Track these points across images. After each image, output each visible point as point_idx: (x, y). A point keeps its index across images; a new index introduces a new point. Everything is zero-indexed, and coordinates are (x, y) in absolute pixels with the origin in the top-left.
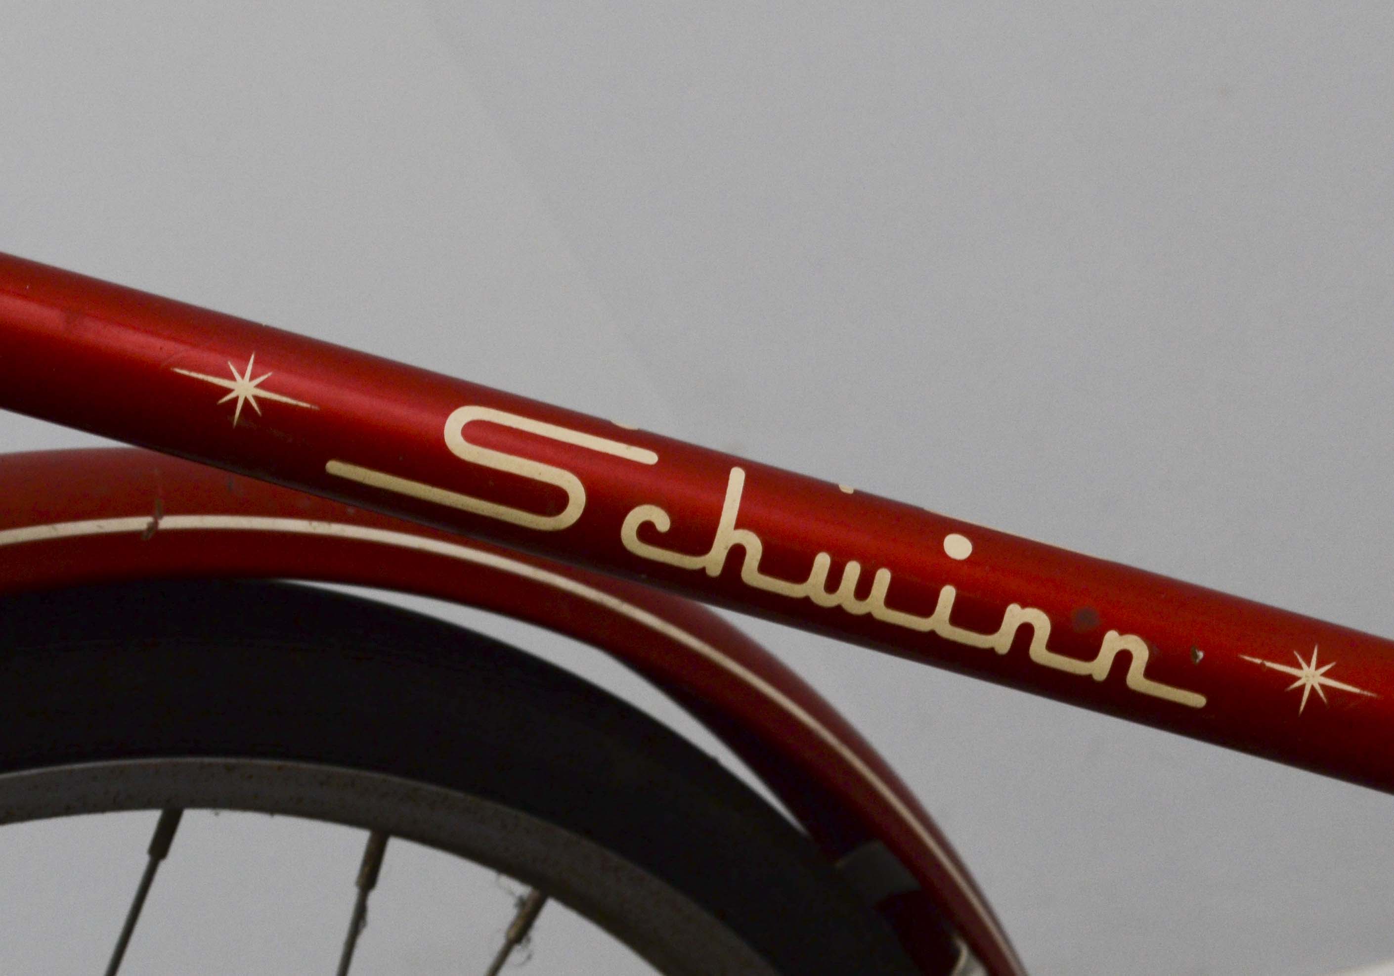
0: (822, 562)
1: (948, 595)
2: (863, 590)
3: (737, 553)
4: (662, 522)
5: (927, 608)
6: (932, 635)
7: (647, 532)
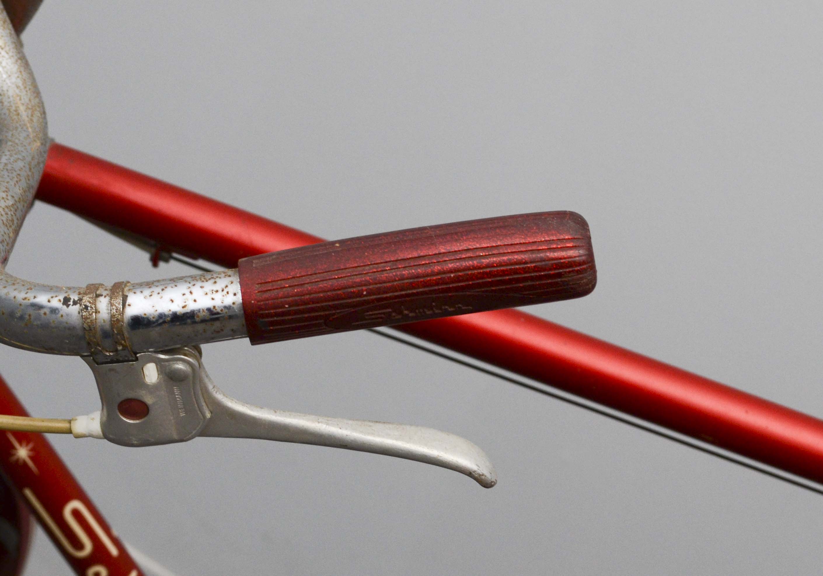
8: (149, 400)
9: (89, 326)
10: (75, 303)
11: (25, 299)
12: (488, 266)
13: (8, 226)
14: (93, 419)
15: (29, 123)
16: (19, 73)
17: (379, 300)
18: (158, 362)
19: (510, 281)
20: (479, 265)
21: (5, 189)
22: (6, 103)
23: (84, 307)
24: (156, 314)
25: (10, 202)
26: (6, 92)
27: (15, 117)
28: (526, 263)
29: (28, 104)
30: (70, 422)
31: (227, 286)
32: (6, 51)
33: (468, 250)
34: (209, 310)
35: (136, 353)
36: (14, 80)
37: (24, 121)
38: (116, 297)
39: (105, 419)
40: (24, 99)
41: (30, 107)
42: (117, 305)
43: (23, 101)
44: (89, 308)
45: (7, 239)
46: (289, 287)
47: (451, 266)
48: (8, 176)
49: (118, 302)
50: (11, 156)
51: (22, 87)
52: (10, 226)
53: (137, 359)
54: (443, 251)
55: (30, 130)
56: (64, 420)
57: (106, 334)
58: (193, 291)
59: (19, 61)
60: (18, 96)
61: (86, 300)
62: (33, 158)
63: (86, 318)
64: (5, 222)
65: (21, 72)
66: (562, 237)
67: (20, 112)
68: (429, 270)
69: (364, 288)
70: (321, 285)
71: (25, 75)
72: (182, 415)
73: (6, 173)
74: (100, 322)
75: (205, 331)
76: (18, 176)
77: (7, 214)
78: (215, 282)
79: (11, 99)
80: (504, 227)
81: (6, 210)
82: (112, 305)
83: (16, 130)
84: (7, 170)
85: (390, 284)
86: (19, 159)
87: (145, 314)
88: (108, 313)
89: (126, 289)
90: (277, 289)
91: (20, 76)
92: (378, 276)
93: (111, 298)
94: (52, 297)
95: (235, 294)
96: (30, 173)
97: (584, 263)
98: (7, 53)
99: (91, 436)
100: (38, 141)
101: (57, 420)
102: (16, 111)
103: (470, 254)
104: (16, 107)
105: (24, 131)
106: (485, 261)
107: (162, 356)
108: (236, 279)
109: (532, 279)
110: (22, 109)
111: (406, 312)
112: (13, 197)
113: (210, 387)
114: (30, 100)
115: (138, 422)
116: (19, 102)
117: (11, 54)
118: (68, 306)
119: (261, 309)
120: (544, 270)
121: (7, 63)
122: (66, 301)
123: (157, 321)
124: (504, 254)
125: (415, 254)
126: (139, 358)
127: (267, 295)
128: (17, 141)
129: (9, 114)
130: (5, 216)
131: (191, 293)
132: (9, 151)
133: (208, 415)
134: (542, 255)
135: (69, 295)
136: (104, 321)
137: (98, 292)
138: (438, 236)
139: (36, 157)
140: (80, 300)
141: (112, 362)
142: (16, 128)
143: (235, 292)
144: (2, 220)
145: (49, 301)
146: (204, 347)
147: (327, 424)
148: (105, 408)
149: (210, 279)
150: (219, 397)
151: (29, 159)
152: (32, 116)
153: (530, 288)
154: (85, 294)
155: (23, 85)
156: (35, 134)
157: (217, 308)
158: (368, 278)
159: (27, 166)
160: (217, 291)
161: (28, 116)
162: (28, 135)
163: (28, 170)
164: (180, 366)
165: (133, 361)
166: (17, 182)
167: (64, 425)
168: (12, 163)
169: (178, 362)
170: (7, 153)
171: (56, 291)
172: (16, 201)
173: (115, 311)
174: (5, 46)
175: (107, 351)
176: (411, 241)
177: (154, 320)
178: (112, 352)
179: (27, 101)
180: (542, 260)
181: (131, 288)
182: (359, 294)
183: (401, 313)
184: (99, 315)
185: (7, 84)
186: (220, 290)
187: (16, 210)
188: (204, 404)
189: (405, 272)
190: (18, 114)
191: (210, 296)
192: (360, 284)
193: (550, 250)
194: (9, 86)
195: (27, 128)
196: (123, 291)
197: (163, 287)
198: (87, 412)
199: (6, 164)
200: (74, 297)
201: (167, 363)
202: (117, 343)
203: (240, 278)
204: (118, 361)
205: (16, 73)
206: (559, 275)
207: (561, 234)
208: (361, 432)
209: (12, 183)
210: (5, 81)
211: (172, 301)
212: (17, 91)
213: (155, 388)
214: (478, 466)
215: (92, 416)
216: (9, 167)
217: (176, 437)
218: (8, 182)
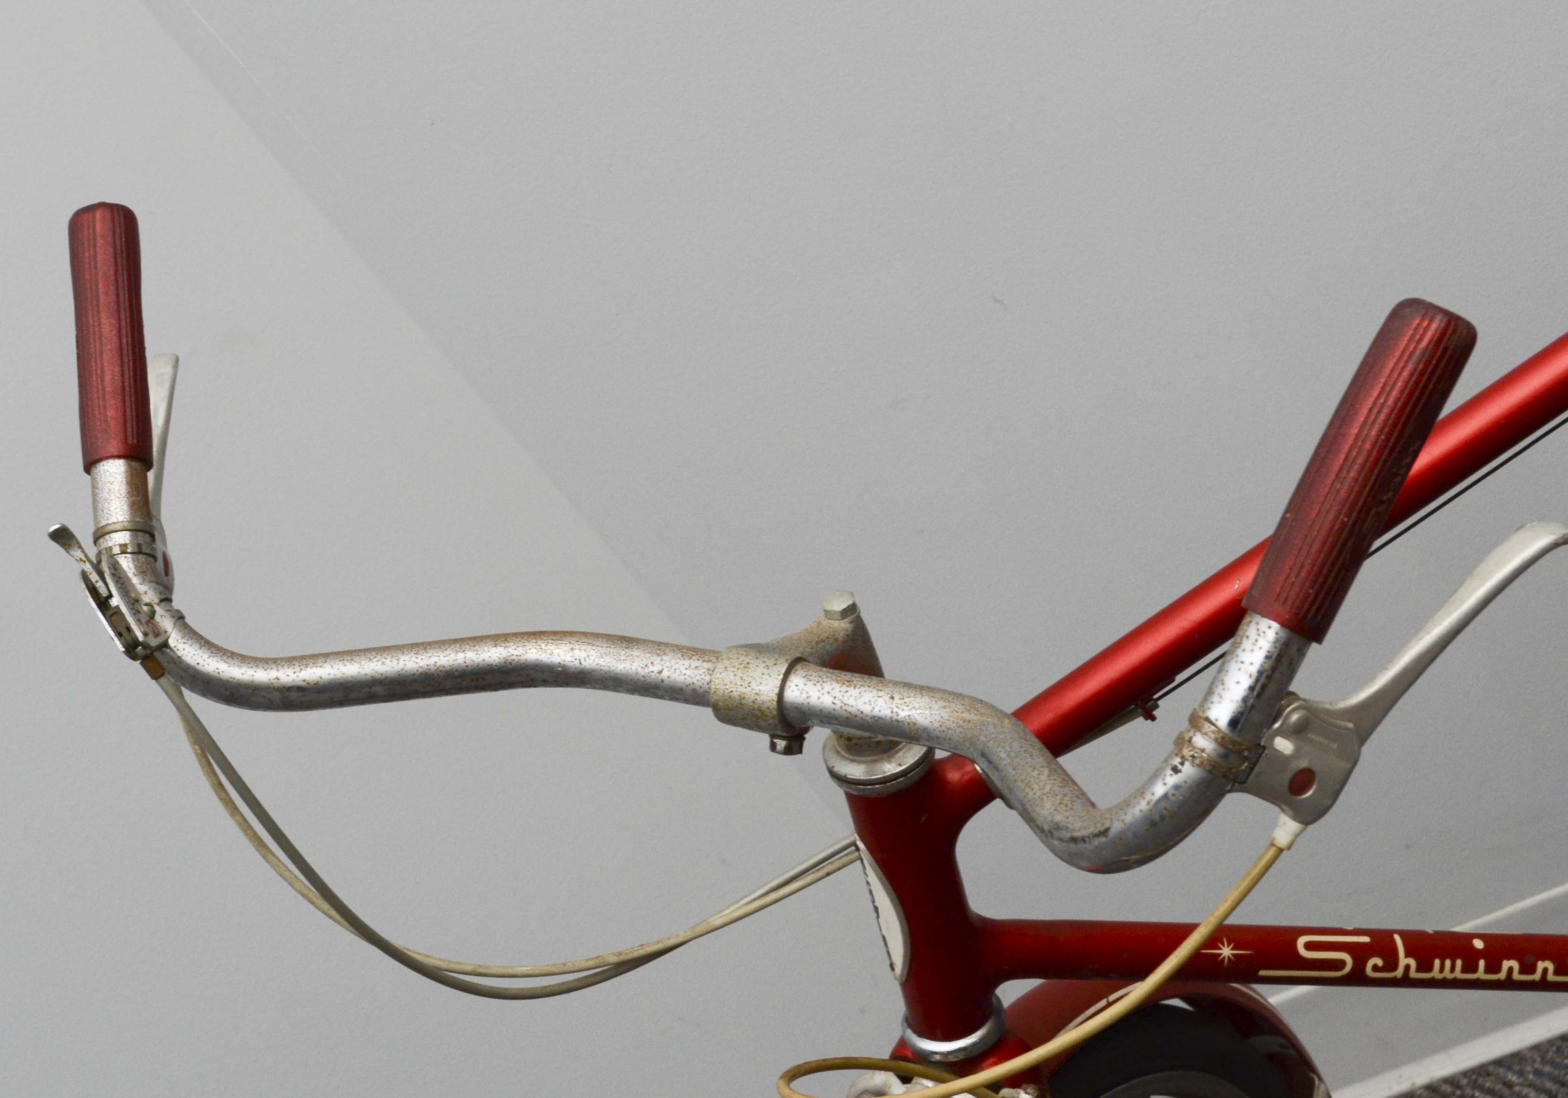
0: (1437, 962)
1: (1482, 963)
2: (1453, 969)
3: (1407, 967)
4: (1379, 962)
5: (1475, 970)
6: (1478, 980)
7: (1375, 968)
8: (1304, 764)
9: (1211, 765)
10: (1182, 764)
11: (1148, 803)
12: (1396, 403)
13: (1067, 785)
14: (1284, 824)
15: (983, 717)
16: (933, 699)
17: (1360, 511)
18: (1280, 732)
19: (1422, 394)
20: (1389, 409)
21: (1032, 769)
22: (952, 726)
23: (1191, 758)
24: (1240, 703)
25: (1046, 771)
26: (942, 720)
27: (970, 725)
28: (1415, 369)
29: (965, 708)
30: (1272, 845)
31: (1258, 630)
32: (907, 697)
33: (1371, 410)
34: (1267, 657)
35: (1259, 745)
36: (936, 707)
37: (978, 720)
38: (1202, 726)
39: (1290, 812)
40: (958, 708)
41: (968, 708)
42: (1209, 730)
43: (960, 711)
44: (1196, 755)
45: (1077, 792)
46: (1296, 577)
47: (1373, 433)
48: (1021, 759)
49: (1208, 727)
50: (1003, 747)
51: (947, 704)
52: (1068, 784)
53: (1264, 748)
54: (1356, 431)
55: (989, 720)
56: (1268, 849)
57: (1225, 756)
58: (1242, 660)
59: (923, 692)
60: (952, 712)
61: (1186, 752)
62: (1017, 732)
63: (1202, 763)
64: (1060, 785)
65: (933, 697)
66: (1414, 325)
67: (967, 719)
68: (1364, 453)
69: (1341, 516)
70: (1313, 550)
71: (938, 695)
72: (1335, 746)
73: (1018, 760)
74: (1213, 754)
75: (1282, 674)
76: (1027, 752)
77: (1055, 780)
78: (1248, 637)
79: (951, 719)
80: (1372, 367)
81: (1051, 778)
82: (1206, 734)
83: (983, 731)
84: (1014, 757)
85: (1354, 493)
86: (1011, 743)
87: (1234, 712)
88: (1211, 742)
89: (1201, 714)
90: (1291, 589)
91: (936, 699)
92: (1339, 499)
93: (1200, 731)
94: (1164, 779)
95: (1270, 627)
96: (1029, 743)
97: (1449, 322)
98: (909, 697)
99: (1297, 835)
100: (1004, 720)
101: (1264, 854)
102: (965, 721)
103: (1375, 411)
104: (961, 720)
105: (988, 724)
106: (1390, 402)
107: (1276, 726)
108: (1257, 618)
109: (1432, 373)
110: (966, 715)
111: (1385, 498)
112: (1042, 767)
113: (1328, 706)
114: (963, 705)
115: (1314, 788)
116: (958, 714)
117: (912, 695)
118: (1180, 771)
119: (1298, 614)
120: (1432, 357)
121: (918, 703)
122: (1176, 770)
123: (1246, 706)
124: (1395, 383)
125: (1343, 456)
126: (1265, 745)
127: (1290, 602)
128: (993, 736)
129: (964, 729)
130: (1056, 782)
131: (1242, 662)
132: (998, 747)
133: (1351, 725)
134: (1418, 351)
135: (1171, 764)
136: (1215, 750)
137: (1187, 739)
138: (1340, 427)
139: (1016, 729)
140: (1183, 757)
141: (1252, 769)
142: (981, 730)
143: (1267, 626)
144: (1059, 786)
145: (1165, 784)
146: (1292, 688)
147: (1428, 633)
148: (1284, 806)
149: (1241, 640)
150: (1342, 705)
151: (1016, 735)
152: (978, 711)
153: (1439, 381)
154: (1180, 750)
155: (946, 702)
156: (996, 719)
157: (1270, 650)
158: (1335, 508)
159: (1023, 740)
160: (1256, 641)
161: (976, 715)
162: (994, 724)
163: (1025, 742)
164: (1295, 717)
165: (1263, 752)
166: (1031, 756)
167: (1272, 851)
168: (1012, 750)
169: (1290, 716)
170: (999, 749)
171: (1160, 773)
172: (1047, 767)
173: (1213, 735)
174: (902, 695)
175: (1240, 767)
176: (1328, 452)
177: (1244, 708)
178: (1244, 762)
179: (962, 707)
180: (1422, 355)
181: (1202, 709)
182: (1344, 525)
183: (1382, 502)
184: (1208, 751)
185: (936, 714)
186: (1257, 637)
187: (1056, 771)
188: (1338, 722)
189: (1353, 474)
190: (969, 721)
191: (1256, 649)
192: (1336, 517)
193: (1419, 341)
194: (939, 714)
195: (987, 721)
196: (1201, 718)
197: (1221, 682)
198: (1274, 825)
199: (1009, 756)
200: (1177, 761)
201: (1285, 726)
202: (1240, 753)
203: (1258, 614)
204: (1255, 764)
205: (931, 701)
206: (1445, 349)
207: (1411, 324)
208: (1456, 609)
209: (1029, 760)
210: (932, 714)
211: (1238, 683)
212: (948, 710)
213: (1297, 750)
214: (1555, 533)
215: (1280, 823)
216: (1013, 754)
217: (1349, 765)
218: (1027, 763)
